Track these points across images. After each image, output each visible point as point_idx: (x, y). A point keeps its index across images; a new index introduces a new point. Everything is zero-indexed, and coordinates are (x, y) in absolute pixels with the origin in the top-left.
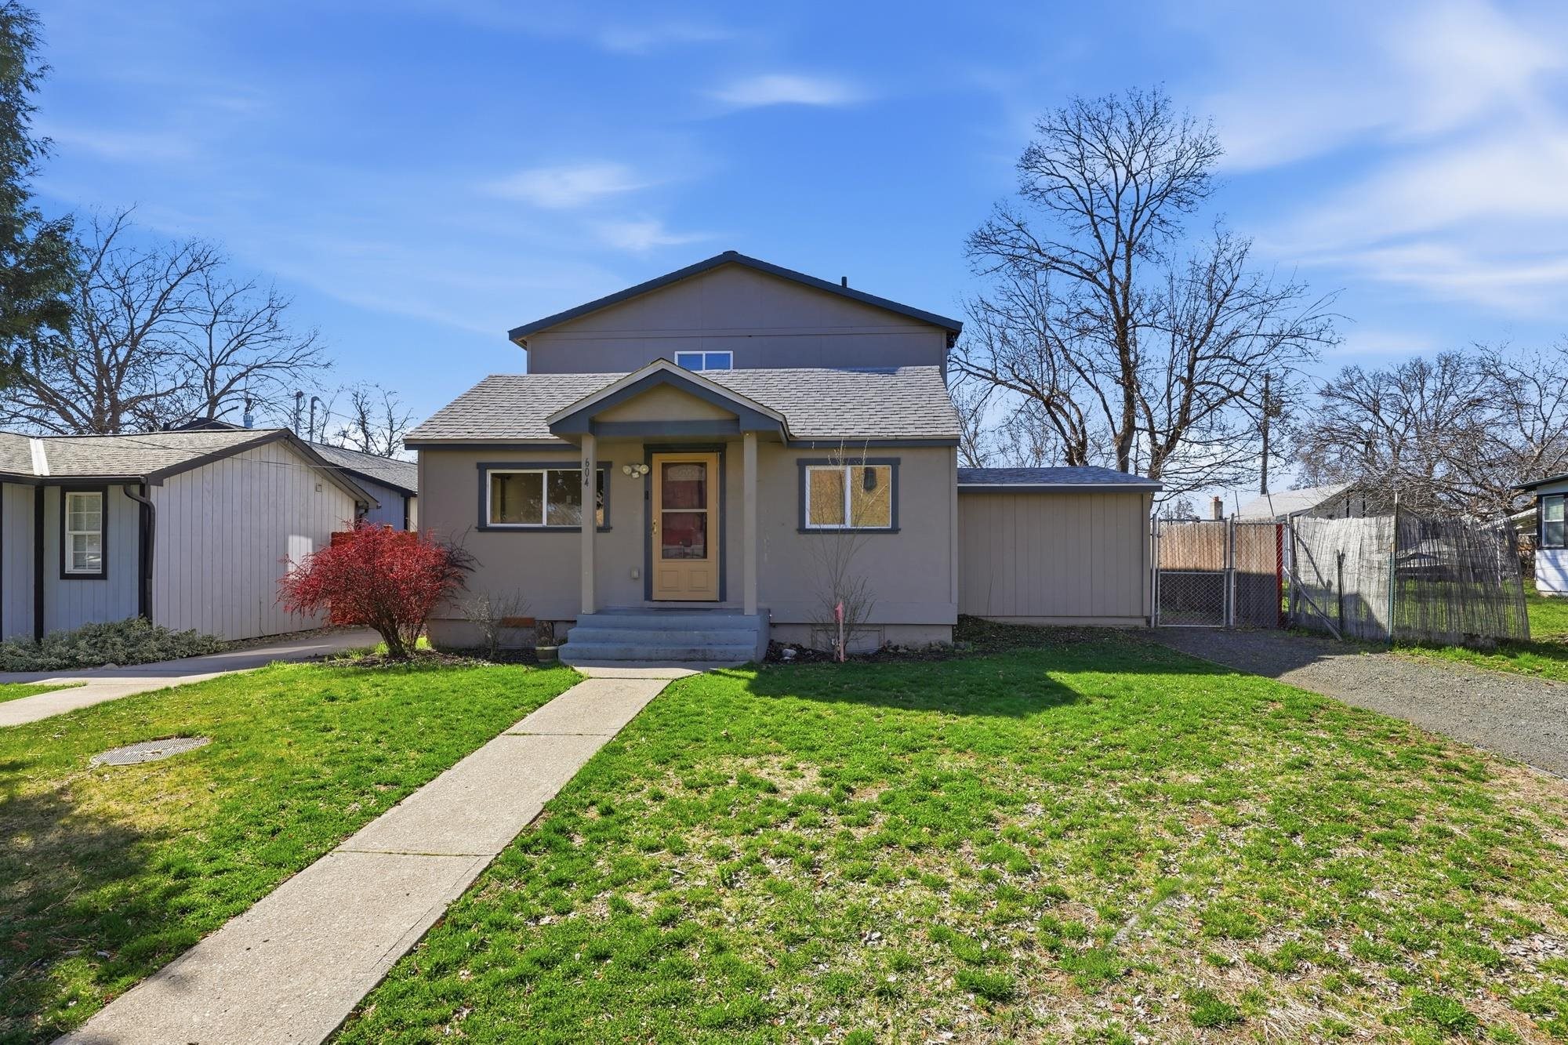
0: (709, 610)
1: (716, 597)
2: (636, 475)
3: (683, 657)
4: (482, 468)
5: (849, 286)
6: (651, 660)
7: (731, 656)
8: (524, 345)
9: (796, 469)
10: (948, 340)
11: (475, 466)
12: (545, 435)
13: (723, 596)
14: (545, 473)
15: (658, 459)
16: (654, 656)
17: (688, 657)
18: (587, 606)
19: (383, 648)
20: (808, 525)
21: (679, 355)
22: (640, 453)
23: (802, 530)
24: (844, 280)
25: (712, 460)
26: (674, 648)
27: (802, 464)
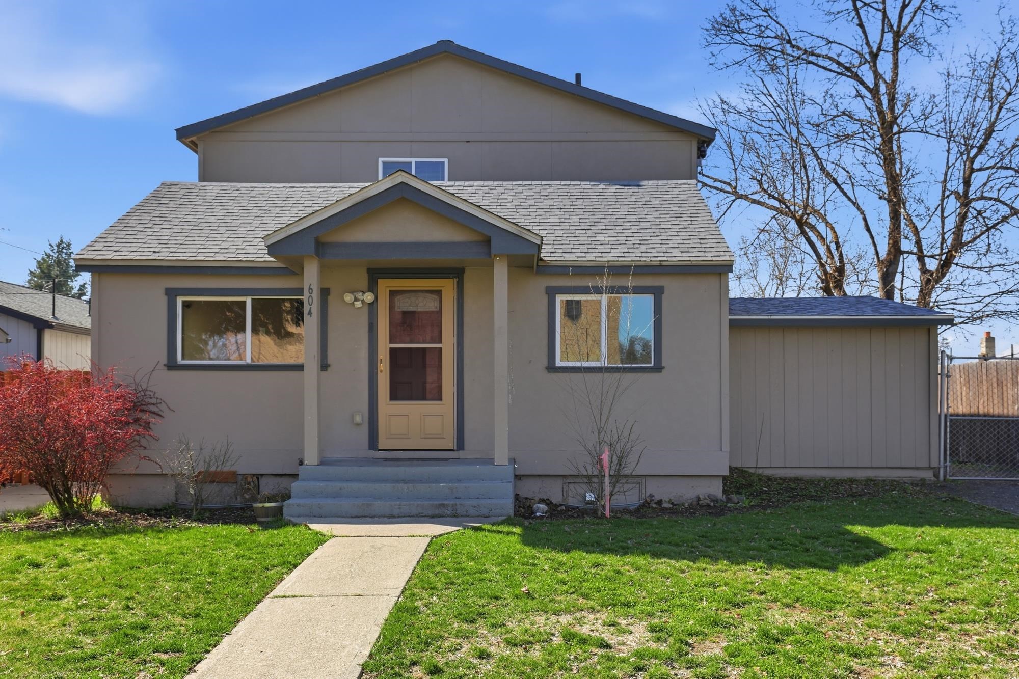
0: (447, 460)
1: (452, 444)
2: (358, 304)
3: (430, 513)
4: (172, 294)
5: (583, 84)
6: (393, 517)
7: (485, 511)
8: (194, 146)
9: (545, 300)
10: (699, 149)
11: (163, 292)
12: (265, 257)
13: (460, 445)
14: (249, 301)
15: (385, 286)
16: (396, 512)
17: (437, 512)
18: (311, 457)
19: (50, 510)
20: (559, 363)
21: (384, 163)
22: (363, 280)
23: (551, 368)
24: (578, 77)
25: (448, 287)
26: (419, 503)
27: (552, 293)
